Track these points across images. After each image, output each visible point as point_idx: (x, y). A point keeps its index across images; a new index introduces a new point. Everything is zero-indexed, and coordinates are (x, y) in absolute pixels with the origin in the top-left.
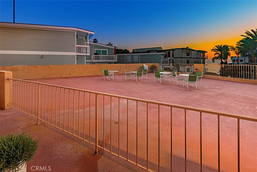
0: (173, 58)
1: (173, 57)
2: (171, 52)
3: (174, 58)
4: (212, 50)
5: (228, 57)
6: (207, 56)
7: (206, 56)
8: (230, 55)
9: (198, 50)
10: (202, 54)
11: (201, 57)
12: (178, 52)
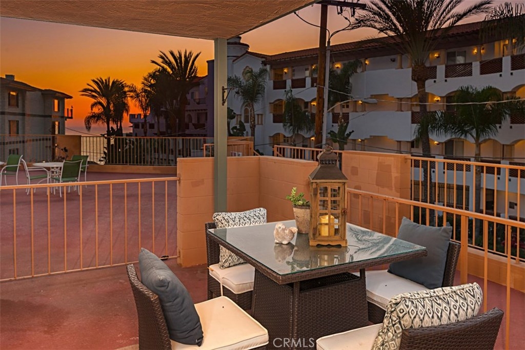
4: (83, 91)
5: (125, 114)
6: (72, 110)
7: (68, 109)
8: (127, 111)
9: (46, 90)
10: (56, 102)
11: (53, 114)
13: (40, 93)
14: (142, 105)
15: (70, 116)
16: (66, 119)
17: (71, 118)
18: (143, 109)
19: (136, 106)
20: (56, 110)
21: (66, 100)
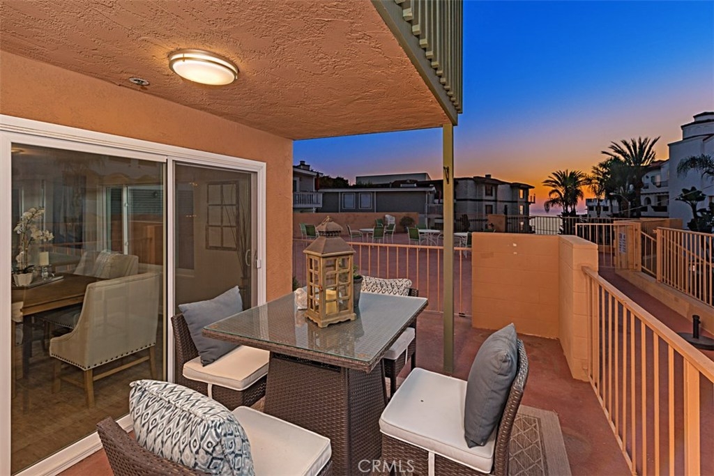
3: (458, 200)
4: (545, 182)
5: (579, 199)
6: (534, 197)
7: (531, 197)
8: (582, 196)
9: (513, 184)
10: (521, 191)
11: (519, 200)
12: (466, 187)
13: (509, 186)
14: (595, 191)
15: (533, 201)
16: (530, 203)
17: (534, 203)
18: (596, 194)
19: (589, 191)
20: (521, 197)
21: (530, 190)
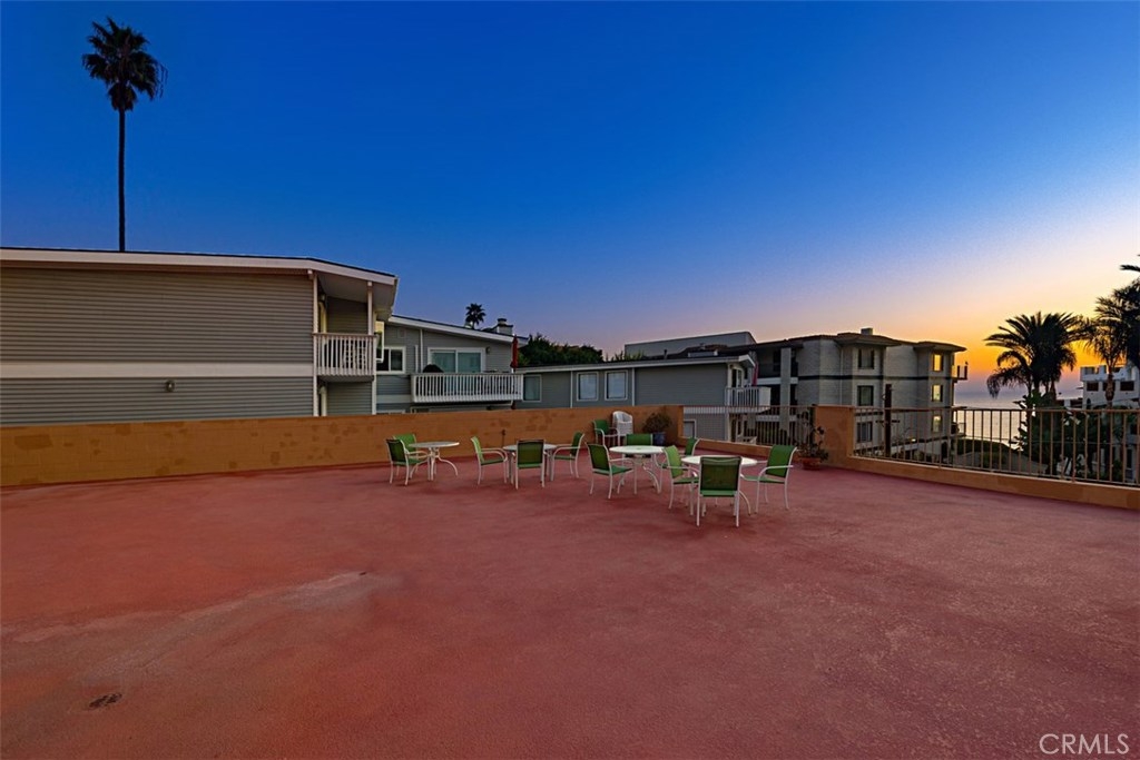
0: (794, 380)
1: (794, 373)
2: (786, 354)
3: (801, 378)
4: (990, 339)
5: (1065, 369)
6: (966, 368)
7: (959, 367)
9: (920, 343)
10: (937, 358)
11: (931, 374)
12: (819, 353)
13: (911, 348)
15: (962, 375)
16: (955, 380)
17: (965, 378)
20: (937, 368)
